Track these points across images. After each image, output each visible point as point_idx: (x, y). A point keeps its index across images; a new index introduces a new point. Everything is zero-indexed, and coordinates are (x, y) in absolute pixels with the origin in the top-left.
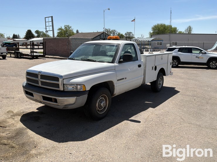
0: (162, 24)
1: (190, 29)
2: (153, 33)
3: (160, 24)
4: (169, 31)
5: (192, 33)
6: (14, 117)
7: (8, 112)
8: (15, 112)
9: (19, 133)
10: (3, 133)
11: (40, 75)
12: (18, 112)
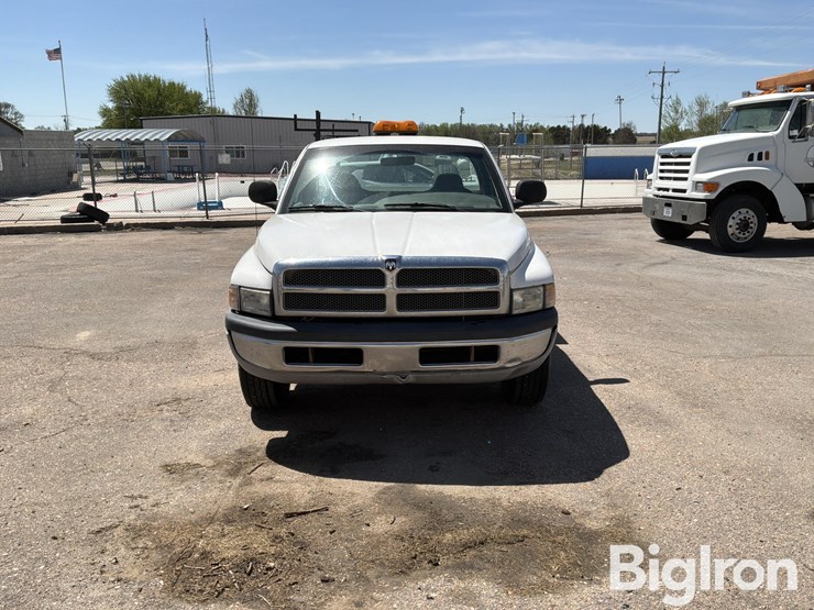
0: (147, 78)
1: (249, 100)
2: (118, 108)
3: (140, 76)
4: (181, 107)
5: (259, 115)
6: (252, 475)
7: (169, 469)
8: (210, 463)
9: (420, 505)
10: (368, 525)
11: (397, 270)
12: (220, 458)
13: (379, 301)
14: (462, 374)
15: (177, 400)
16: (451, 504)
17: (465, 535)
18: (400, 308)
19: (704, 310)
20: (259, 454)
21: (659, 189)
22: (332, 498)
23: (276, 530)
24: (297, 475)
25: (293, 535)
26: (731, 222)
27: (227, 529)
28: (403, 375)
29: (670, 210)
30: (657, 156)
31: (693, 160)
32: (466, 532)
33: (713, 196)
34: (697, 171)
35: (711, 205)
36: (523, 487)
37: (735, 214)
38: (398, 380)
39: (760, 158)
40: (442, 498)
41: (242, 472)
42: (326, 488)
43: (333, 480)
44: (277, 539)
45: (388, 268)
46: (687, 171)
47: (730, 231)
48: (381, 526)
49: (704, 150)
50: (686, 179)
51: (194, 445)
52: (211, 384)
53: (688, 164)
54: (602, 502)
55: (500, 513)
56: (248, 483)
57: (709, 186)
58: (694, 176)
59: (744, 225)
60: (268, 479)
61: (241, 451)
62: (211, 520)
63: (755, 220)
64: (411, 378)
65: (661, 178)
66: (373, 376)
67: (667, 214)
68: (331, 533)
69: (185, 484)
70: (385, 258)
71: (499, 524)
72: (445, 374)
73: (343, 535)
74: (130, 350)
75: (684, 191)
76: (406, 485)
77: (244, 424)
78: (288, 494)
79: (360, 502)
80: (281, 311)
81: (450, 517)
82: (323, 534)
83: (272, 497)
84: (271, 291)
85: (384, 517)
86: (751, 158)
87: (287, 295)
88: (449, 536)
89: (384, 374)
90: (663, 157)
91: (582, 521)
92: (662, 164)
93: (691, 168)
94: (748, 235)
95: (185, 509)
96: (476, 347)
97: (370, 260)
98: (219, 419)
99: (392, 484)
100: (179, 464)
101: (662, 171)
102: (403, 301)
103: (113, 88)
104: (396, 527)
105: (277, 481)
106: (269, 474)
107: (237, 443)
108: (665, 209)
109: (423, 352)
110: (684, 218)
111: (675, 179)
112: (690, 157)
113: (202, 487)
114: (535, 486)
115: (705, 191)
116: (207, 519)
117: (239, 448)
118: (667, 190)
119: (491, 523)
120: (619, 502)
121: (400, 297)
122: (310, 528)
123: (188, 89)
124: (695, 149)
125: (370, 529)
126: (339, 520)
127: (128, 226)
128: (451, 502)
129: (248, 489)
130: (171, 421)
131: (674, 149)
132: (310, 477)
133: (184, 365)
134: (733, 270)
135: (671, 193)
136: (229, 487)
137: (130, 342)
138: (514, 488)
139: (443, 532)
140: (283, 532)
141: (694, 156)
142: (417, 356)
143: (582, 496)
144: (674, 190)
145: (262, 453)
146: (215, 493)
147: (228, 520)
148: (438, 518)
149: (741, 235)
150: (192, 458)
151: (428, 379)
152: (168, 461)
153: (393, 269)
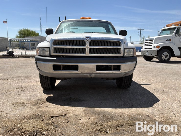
0: (27, 30)
2: (20, 36)
4: (34, 36)
6: (41, 105)
7: (14, 104)
8: (28, 102)
9: (98, 114)
10: (81, 120)
11: (89, 41)
12: (31, 101)
13: (83, 51)
14: (109, 74)
15: (22, 88)
16: (109, 114)
17: (116, 123)
18: (90, 53)
19: (162, 72)
20: (44, 100)
21: (145, 48)
22: (68, 112)
23: (47, 122)
24: (56, 105)
25: (53, 123)
26: (163, 55)
27: (29, 121)
28: (91, 74)
29: (148, 53)
30: (144, 41)
31: (153, 41)
32: (116, 122)
33: (159, 49)
34: (154, 43)
35: (158, 51)
36: (131, 109)
37: (164, 53)
38: (89, 76)
39: (169, 41)
40: (105, 112)
41: (38, 105)
42: (66, 109)
43: (68, 107)
44: (47, 124)
45: (87, 40)
46: (152, 44)
47: (163, 57)
48: (85, 120)
49: (156, 39)
50: (152, 46)
51: (24, 98)
52: (32, 84)
53: (152, 42)
54: (158, 113)
55: (126, 116)
56: (39, 107)
57: (158, 47)
58: (154, 45)
59: (166, 56)
60: (46, 107)
61: (38, 99)
62: (24, 118)
63: (168, 55)
64: (93, 76)
65: (146, 46)
66: (81, 74)
67: (147, 54)
68: (67, 122)
69: (18, 108)
70: (85, 37)
71: (126, 119)
72: (104, 74)
73: (72, 123)
74: (11, 78)
75: (151, 48)
76: (92, 108)
77: (40, 93)
78: (53, 111)
79: (77, 113)
80: (53, 54)
81: (109, 117)
82: (64, 123)
83: (47, 112)
84: (50, 48)
85: (86, 117)
86: (167, 40)
87: (54, 48)
88: (110, 123)
89: (85, 74)
90: (146, 41)
91: (154, 118)
92: (146, 43)
93: (153, 43)
94: (167, 59)
95: (16, 115)
96: (113, 65)
97: (81, 38)
98: (33, 92)
99: (88, 108)
100: (17, 103)
101: (146, 44)
102: (91, 51)
103: (19, 32)
104: (90, 121)
105: (49, 107)
106: (47, 105)
107: (37, 97)
108: (147, 53)
109: (97, 66)
110: (152, 55)
111: (149, 46)
112: (153, 40)
113: (23, 109)
114: (135, 109)
115: (156, 48)
116: (23, 118)
117: (38, 98)
118: (147, 48)
119: (123, 119)
120: (164, 113)
121: (90, 49)
122: (60, 121)
123: (36, 32)
124: (154, 38)
125: (81, 121)
126: (70, 118)
127: (19, 57)
128: (108, 113)
129: (39, 109)
130: (18, 92)
131: (148, 39)
132: (60, 106)
133: (26, 81)
134: (165, 65)
135: (148, 49)
136: (33, 109)
137: (12, 76)
138: (128, 109)
139: (107, 122)
140: (50, 122)
141: (154, 40)
142: (95, 68)
143: (151, 111)
144: (149, 48)
145: (45, 100)
146: (28, 110)
147: (31, 118)
148: (105, 118)
149: (165, 59)
150: (22, 101)
151: (98, 76)
152: (14, 102)
153: (88, 40)
